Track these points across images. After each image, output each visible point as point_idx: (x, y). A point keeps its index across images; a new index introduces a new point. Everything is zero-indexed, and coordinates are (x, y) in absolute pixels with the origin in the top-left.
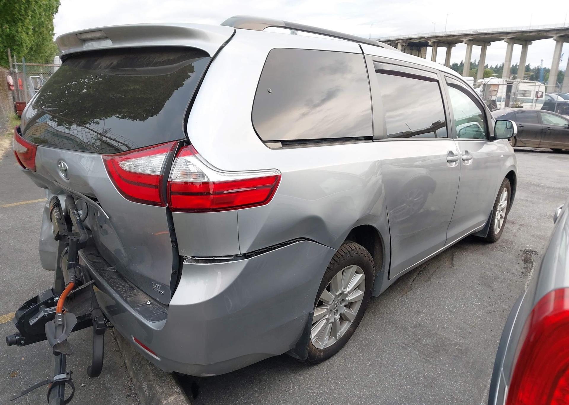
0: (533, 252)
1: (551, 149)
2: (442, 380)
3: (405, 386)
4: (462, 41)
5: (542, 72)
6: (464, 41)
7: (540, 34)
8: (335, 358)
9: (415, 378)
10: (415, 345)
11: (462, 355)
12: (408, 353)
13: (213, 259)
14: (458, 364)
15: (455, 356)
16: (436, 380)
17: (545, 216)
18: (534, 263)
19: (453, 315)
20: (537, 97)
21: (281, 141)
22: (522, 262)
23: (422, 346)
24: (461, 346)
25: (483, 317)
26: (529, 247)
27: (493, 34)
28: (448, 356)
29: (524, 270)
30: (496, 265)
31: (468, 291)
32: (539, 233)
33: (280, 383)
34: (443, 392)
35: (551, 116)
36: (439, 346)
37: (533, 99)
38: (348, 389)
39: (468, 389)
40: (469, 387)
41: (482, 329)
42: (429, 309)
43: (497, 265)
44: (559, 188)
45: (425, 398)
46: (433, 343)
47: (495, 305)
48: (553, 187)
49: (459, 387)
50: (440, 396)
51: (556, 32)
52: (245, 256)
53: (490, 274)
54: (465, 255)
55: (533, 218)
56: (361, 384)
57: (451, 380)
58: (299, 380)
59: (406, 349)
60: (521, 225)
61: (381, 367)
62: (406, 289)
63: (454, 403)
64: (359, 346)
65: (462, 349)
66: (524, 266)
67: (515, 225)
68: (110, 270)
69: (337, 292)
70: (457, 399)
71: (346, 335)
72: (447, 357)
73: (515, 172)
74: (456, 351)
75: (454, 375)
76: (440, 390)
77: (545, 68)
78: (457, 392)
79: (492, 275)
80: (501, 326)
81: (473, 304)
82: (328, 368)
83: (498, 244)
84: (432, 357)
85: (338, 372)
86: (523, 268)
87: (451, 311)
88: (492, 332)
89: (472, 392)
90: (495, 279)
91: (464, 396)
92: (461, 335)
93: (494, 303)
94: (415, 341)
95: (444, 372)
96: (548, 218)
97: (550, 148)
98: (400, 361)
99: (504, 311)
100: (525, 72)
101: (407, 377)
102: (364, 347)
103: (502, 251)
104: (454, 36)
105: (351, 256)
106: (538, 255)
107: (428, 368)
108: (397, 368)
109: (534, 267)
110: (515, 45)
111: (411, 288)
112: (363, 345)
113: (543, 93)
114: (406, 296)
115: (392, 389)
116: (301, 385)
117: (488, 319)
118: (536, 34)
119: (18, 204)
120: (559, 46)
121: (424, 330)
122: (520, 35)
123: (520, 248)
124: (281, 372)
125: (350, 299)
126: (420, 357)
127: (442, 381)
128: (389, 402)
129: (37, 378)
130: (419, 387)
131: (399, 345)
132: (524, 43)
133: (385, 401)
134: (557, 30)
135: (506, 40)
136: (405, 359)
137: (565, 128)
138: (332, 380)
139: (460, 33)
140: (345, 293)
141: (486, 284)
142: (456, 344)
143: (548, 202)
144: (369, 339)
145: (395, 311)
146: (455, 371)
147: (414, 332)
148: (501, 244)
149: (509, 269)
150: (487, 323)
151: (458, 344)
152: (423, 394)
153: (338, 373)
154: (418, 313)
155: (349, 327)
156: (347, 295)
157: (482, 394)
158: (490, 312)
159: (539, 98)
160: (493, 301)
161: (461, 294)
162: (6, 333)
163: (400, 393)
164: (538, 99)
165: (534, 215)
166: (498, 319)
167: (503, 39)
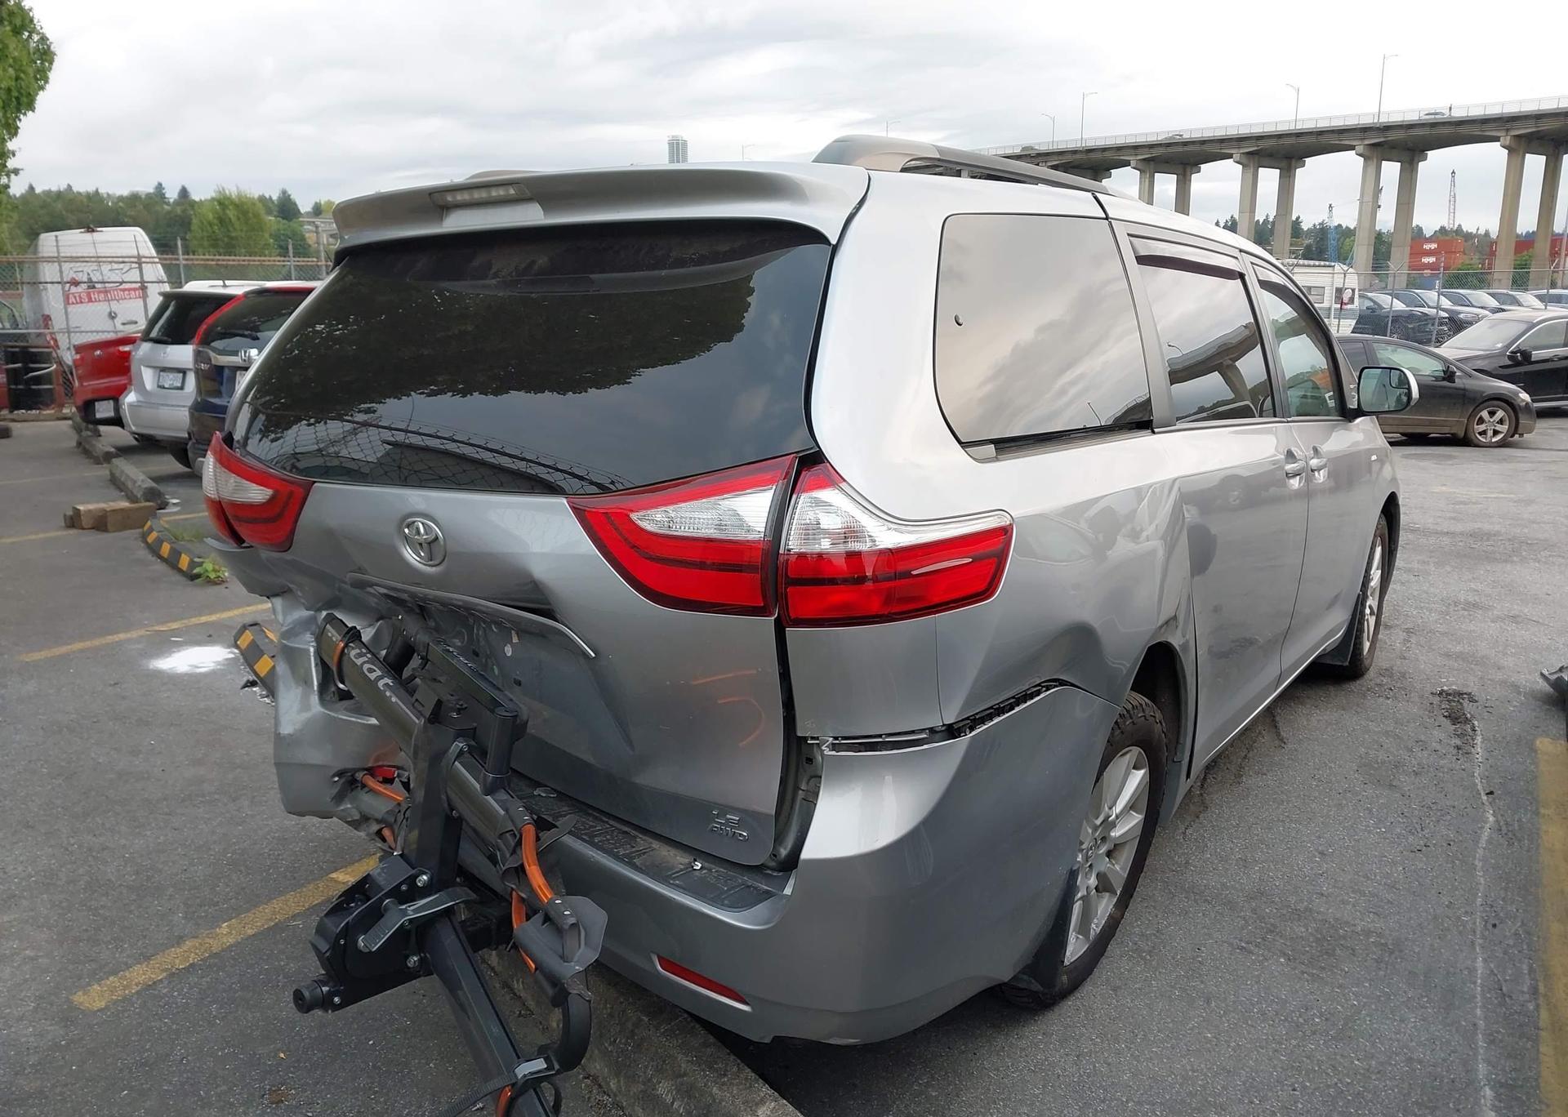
0: (1462, 694)
1: (1403, 434)
2: (1368, 1019)
3: (1286, 1040)
4: (1126, 164)
5: (1332, 236)
6: (1133, 163)
7: (1324, 139)
8: (1087, 988)
9: (1301, 1020)
10: (1269, 942)
11: (1393, 956)
12: (1261, 962)
13: (880, 740)
14: (1392, 979)
15: (1377, 962)
16: (1355, 1022)
17: (1456, 606)
18: (1476, 723)
19: (1332, 862)
20: (1342, 303)
21: (992, 441)
22: (1447, 722)
23: (1288, 944)
24: (1380, 935)
25: (1406, 862)
26: (1451, 683)
27: (1203, 142)
28: (1359, 962)
29: (1458, 742)
30: (1387, 734)
31: (1344, 802)
32: (1459, 648)
33: (978, 1060)
34: (1383, 1049)
35: (1399, 350)
36: (1329, 941)
37: (1330, 309)
38: (1151, 1059)
39: (1437, 1036)
40: (1439, 1031)
41: (1414, 892)
42: (1268, 853)
43: (1390, 733)
44: (1462, 534)
45: (1344, 1067)
46: (1311, 934)
47: (1422, 830)
48: (1446, 530)
49: (1416, 1034)
50: (1378, 1058)
51: (1359, 134)
52: (952, 731)
53: (1382, 756)
54: (1304, 714)
55: (1431, 610)
56: (1178, 1044)
57: (1388, 1018)
58: (1023, 1049)
59: (1251, 952)
60: (1408, 631)
61: (1208, 1001)
62: (1192, 807)
63: (1418, 1071)
64: (1135, 955)
65: (1386, 943)
66: (1454, 730)
67: (1392, 630)
68: (544, 795)
69: (1097, 818)
70: (1420, 1062)
71: (1107, 929)
72: (1357, 963)
73: (1398, 495)
74: (1374, 949)
75: (1392, 1005)
76: (1373, 1044)
77: (1340, 226)
78: (1414, 1044)
79: (1387, 759)
80: (1456, 880)
81: (1369, 832)
82: (1080, 1014)
83: (1371, 680)
84: (1324, 968)
85: (1108, 1020)
86: (1452, 736)
87: (1322, 853)
88: (1440, 895)
89: (1448, 1042)
90: (1396, 767)
91: (1434, 1052)
92: (1371, 910)
93: (1418, 827)
94: (1267, 933)
95: (1364, 1000)
96: (1464, 609)
97: (1400, 434)
98: (1249, 983)
99: (1450, 845)
100: (1292, 238)
101: (1282, 1020)
102: (1148, 957)
103: (1389, 698)
104: (1104, 150)
105: (1133, 722)
106: (1476, 702)
107: (1322, 993)
108: (1248, 1000)
109: (1479, 732)
110: (1261, 170)
111: (1203, 803)
112: (1144, 952)
113: (1353, 290)
114: (1200, 823)
115: (1258, 1052)
116: (1032, 1061)
117: (1421, 865)
118: (1312, 140)
119: (64, 649)
120: (1372, 170)
121: (1276, 904)
122: (1272, 142)
123: (1429, 688)
124: (970, 1033)
125: (1118, 834)
126: (1294, 969)
127: (1368, 1022)
128: (1261, 1082)
129: (346, 1099)
130: (1322, 1042)
131: (1231, 944)
132: (1284, 164)
133: (1250, 1080)
134: (1364, 130)
135: (1237, 157)
136: (1258, 977)
137: (1437, 379)
138: (1102, 1042)
139: (1120, 141)
140: (1110, 819)
141: (1382, 782)
142: (1368, 933)
143: (1448, 568)
144: (1153, 937)
145: (1187, 863)
146: (1390, 996)
147: (1254, 911)
148: (1378, 681)
149: (1421, 741)
150: (1421, 877)
151: (1373, 932)
152: (1338, 1057)
153: (1109, 1023)
154: (1244, 863)
155: (1111, 907)
156: (1113, 825)
157: (1474, 1043)
158: (1418, 848)
159: (1346, 304)
160: (1415, 821)
161: (1331, 811)
162: (200, 993)
163: (1281, 1060)
164: (1345, 307)
165: (1428, 603)
166: (1444, 865)
167: (1230, 156)
